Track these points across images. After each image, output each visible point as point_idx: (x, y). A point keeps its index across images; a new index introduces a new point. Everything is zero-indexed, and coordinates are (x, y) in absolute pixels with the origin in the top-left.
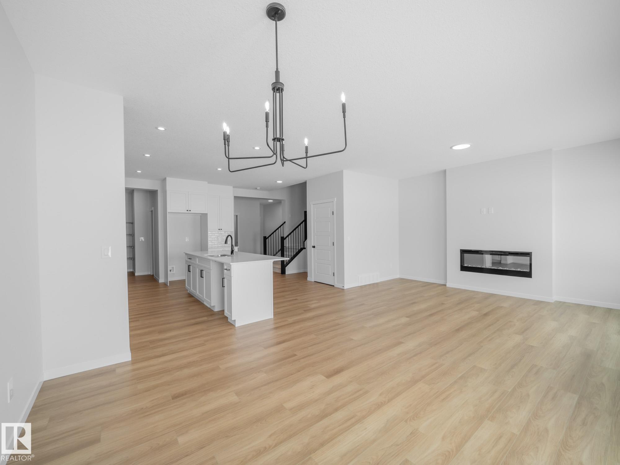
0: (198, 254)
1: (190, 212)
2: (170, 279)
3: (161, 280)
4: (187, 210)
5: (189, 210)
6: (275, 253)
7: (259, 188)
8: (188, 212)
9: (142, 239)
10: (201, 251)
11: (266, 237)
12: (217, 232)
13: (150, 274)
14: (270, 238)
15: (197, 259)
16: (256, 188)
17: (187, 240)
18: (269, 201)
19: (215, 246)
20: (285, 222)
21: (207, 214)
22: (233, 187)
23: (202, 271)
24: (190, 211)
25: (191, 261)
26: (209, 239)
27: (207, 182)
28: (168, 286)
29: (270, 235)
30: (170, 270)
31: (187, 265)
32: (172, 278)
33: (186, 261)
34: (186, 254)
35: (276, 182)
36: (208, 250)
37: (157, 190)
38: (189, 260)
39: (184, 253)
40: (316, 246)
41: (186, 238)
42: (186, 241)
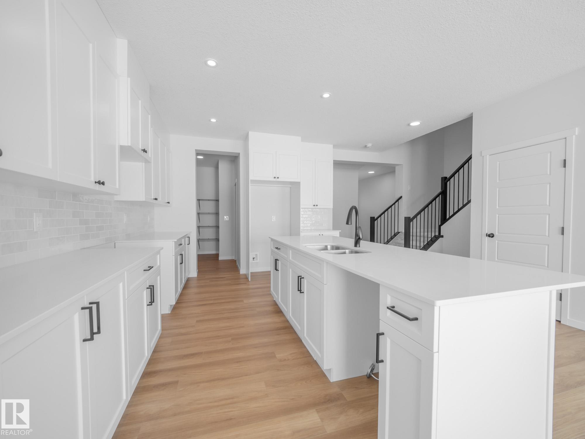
0: (285, 240)
1: (277, 180)
2: (252, 269)
3: (243, 271)
4: (275, 177)
5: (276, 177)
6: (386, 240)
7: (369, 145)
8: (275, 180)
9: (226, 218)
10: (290, 235)
11: (374, 217)
12: (310, 209)
13: (234, 259)
14: (379, 219)
15: (290, 251)
16: (366, 146)
17: (274, 219)
18: (369, 172)
19: (308, 228)
20: (401, 197)
21: (299, 183)
22: (335, 146)
23: (300, 279)
24: (278, 178)
25: (280, 253)
26: (301, 219)
27: (299, 138)
28: (249, 281)
29: (380, 216)
30: (254, 258)
31: (273, 257)
32: (254, 269)
33: (272, 251)
34: (272, 240)
35: (409, 125)
36: (299, 235)
37: (239, 154)
38: (276, 250)
39: (269, 238)
40: (496, 234)
41: (273, 216)
42: (273, 221)
